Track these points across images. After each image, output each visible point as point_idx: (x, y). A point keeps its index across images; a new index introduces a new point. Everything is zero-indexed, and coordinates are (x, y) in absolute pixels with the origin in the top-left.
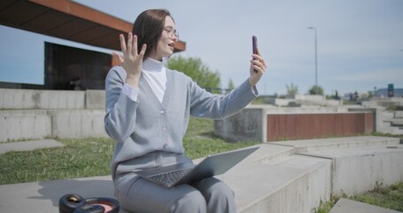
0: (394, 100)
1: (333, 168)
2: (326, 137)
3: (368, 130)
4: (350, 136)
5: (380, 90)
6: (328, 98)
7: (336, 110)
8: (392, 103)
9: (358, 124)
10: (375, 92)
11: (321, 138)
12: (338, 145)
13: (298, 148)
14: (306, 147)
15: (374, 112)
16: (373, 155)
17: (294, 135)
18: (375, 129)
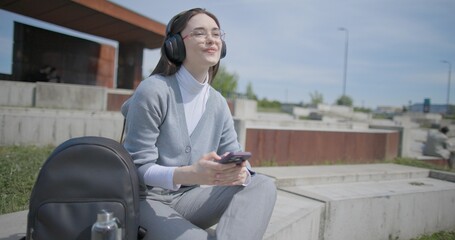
0: (429, 116)
1: (325, 216)
2: (331, 164)
3: (389, 156)
4: (365, 163)
5: (417, 105)
6: (356, 110)
7: (351, 127)
8: (426, 120)
9: (377, 147)
10: (411, 107)
11: (324, 164)
12: (343, 178)
13: (282, 181)
14: (294, 180)
15: (400, 133)
16: (388, 197)
17: (285, 160)
18: (399, 154)
